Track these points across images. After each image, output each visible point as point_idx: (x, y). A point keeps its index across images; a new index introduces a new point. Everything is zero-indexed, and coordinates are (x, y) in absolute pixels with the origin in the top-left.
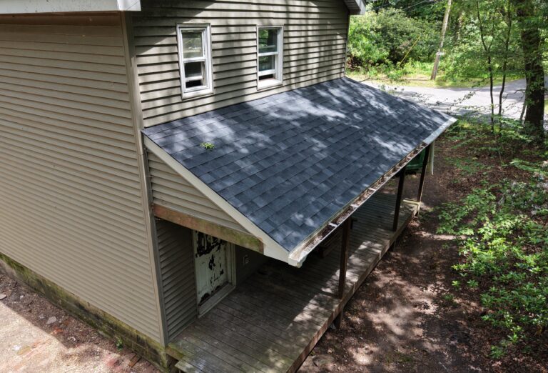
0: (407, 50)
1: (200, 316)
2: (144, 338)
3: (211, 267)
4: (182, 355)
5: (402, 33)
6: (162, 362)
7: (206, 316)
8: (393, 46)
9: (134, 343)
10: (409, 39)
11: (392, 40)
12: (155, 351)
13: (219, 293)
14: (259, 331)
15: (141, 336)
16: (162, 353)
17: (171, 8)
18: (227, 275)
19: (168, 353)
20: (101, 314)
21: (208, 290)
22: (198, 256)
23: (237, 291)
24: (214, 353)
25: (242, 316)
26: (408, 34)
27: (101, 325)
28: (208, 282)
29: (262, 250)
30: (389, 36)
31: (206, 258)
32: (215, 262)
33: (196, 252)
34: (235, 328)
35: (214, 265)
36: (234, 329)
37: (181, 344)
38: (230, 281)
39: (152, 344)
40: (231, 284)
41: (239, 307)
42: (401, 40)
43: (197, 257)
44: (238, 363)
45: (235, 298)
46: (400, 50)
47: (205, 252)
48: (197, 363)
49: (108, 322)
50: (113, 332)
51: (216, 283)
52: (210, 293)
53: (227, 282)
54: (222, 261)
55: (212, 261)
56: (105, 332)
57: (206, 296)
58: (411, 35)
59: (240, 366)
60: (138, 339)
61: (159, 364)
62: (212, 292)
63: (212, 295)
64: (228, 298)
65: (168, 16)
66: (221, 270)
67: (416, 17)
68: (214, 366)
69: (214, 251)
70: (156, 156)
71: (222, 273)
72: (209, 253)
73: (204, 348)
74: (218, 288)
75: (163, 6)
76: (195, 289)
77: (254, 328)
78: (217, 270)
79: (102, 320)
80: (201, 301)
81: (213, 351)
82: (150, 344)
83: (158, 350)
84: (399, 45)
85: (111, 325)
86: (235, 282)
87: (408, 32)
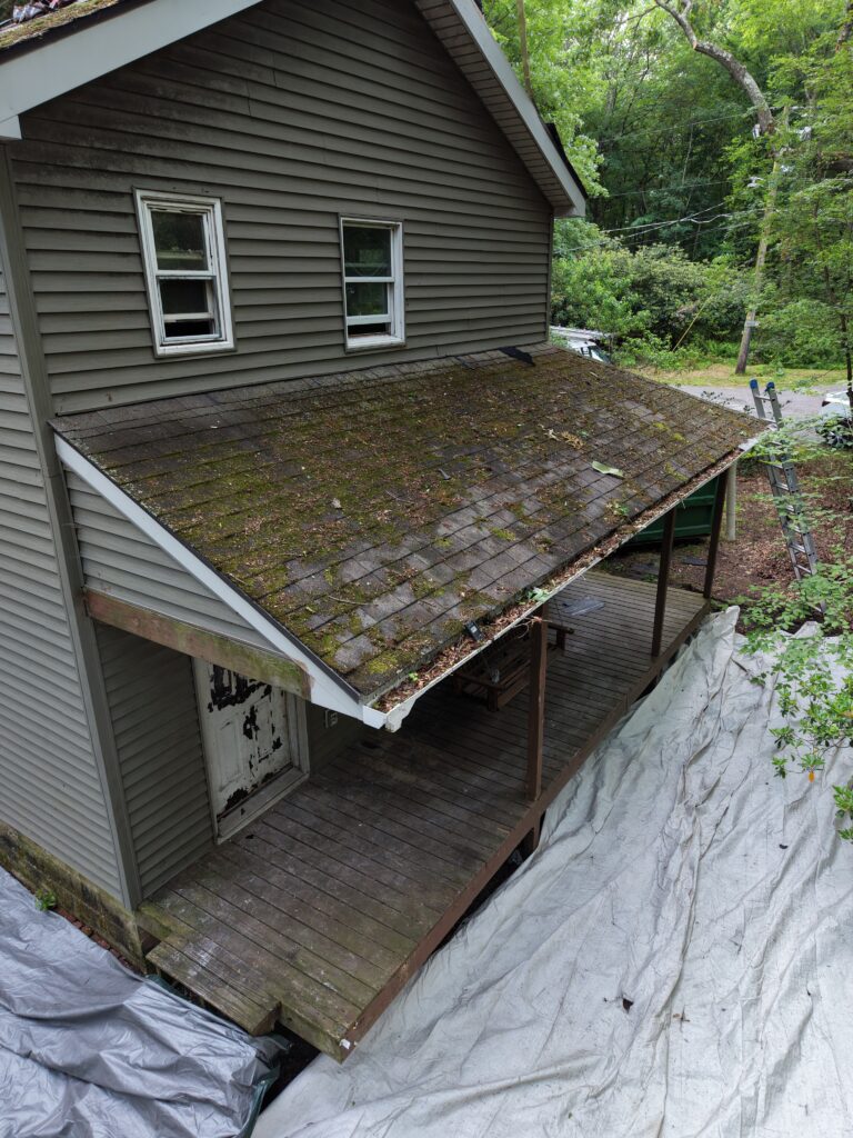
0: (691, 318)
1: (220, 841)
2: (96, 890)
3: (248, 733)
4: (168, 931)
5: (679, 289)
6: (132, 944)
7: (233, 841)
8: (664, 313)
9: (78, 900)
10: (694, 300)
11: (661, 303)
12: (117, 920)
13: (269, 788)
14: (346, 873)
15: (88, 886)
16: (131, 923)
17: (118, 152)
18: (290, 751)
19: (142, 925)
20: (14, 837)
21: (244, 783)
22: (215, 708)
23: (312, 785)
24: (239, 927)
25: (315, 839)
26: (691, 290)
27: (15, 858)
28: (244, 766)
29: (307, 691)
30: (656, 294)
31: (236, 713)
32: (257, 723)
33: (209, 699)
34: (295, 866)
35: (257, 728)
36: (291, 870)
37: (168, 905)
38: (297, 763)
39: (110, 904)
40: (299, 769)
41: (311, 820)
42: (678, 302)
43: (211, 710)
44: (289, 948)
45: (304, 800)
46: (677, 319)
47: (233, 701)
48: (198, 949)
49: (27, 854)
50: (37, 875)
51: (264, 768)
52: (249, 790)
53: (290, 765)
54: (278, 720)
55: (251, 719)
56: (24, 875)
57: (239, 797)
58: (698, 291)
59: (292, 956)
60: (85, 894)
61: (127, 947)
62: (255, 786)
63: (254, 794)
64: (289, 800)
65: (111, 168)
66: (275, 739)
67: (706, 260)
68: (233, 957)
69: (254, 698)
70: (82, 481)
71: (277, 745)
72: (242, 701)
73: (219, 914)
74: (269, 778)
75: (97, 145)
76: (206, 782)
77: (336, 868)
78: (265, 739)
79: (17, 848)
80: (227, 807)
81: (236, 922)
82: (106, 904)
83: (122, 918)
84: (676, 310)
85: (33, 860)
86: (306, 766)
87: (691, 285)
